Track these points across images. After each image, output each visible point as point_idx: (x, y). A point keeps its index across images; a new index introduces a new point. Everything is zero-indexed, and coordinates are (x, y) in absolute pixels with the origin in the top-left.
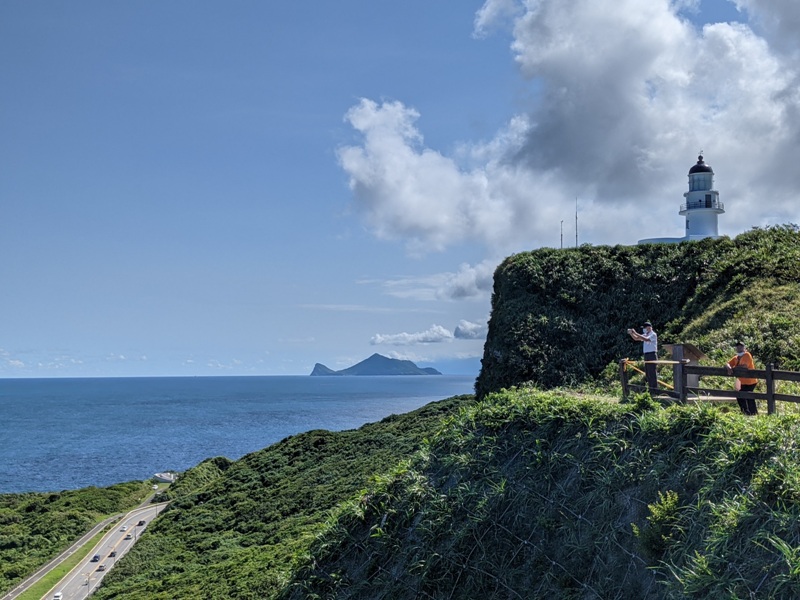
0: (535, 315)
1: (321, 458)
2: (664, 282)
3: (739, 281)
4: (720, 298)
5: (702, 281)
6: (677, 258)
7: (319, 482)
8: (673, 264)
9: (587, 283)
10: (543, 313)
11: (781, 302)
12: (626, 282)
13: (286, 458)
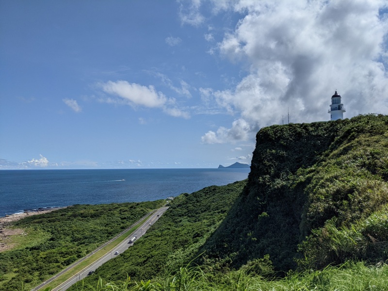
0: (270, 150)
1: (214, 194)
2: (321, 136)
3: (353, 135)
4: (345, 142)
5: (337, 136)
6: (327, 127)
7: (213, 202)
8: (325, 130)
9: (291, 138)
10: (273, 149)
11: (374, 143)
12: (306, 137)
13: (204, 194)
